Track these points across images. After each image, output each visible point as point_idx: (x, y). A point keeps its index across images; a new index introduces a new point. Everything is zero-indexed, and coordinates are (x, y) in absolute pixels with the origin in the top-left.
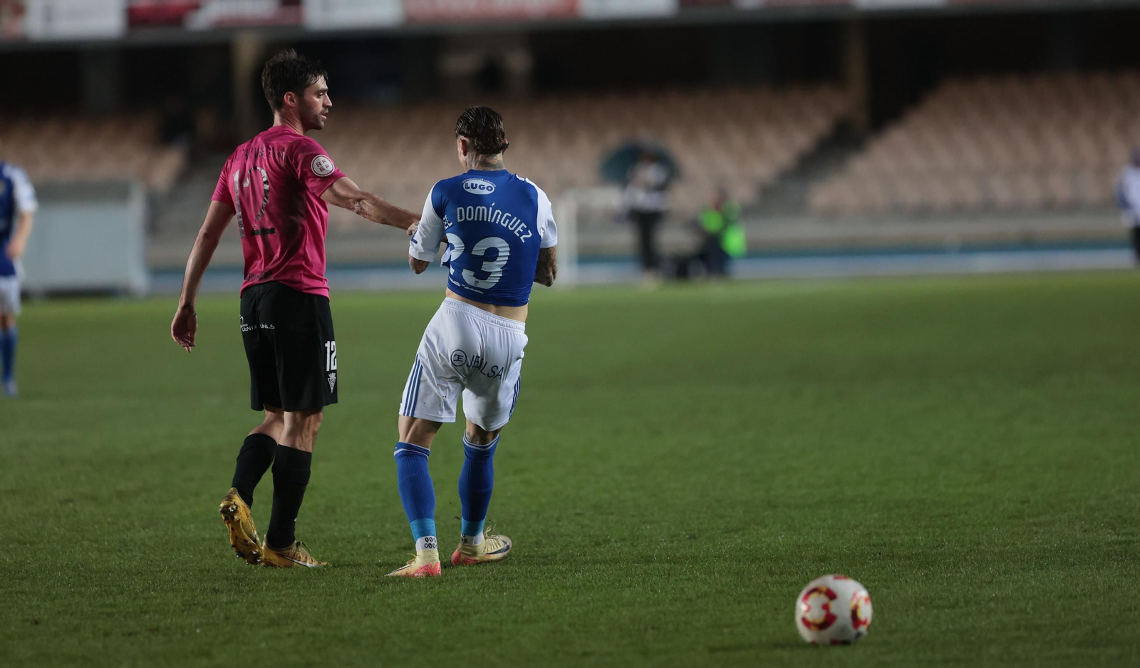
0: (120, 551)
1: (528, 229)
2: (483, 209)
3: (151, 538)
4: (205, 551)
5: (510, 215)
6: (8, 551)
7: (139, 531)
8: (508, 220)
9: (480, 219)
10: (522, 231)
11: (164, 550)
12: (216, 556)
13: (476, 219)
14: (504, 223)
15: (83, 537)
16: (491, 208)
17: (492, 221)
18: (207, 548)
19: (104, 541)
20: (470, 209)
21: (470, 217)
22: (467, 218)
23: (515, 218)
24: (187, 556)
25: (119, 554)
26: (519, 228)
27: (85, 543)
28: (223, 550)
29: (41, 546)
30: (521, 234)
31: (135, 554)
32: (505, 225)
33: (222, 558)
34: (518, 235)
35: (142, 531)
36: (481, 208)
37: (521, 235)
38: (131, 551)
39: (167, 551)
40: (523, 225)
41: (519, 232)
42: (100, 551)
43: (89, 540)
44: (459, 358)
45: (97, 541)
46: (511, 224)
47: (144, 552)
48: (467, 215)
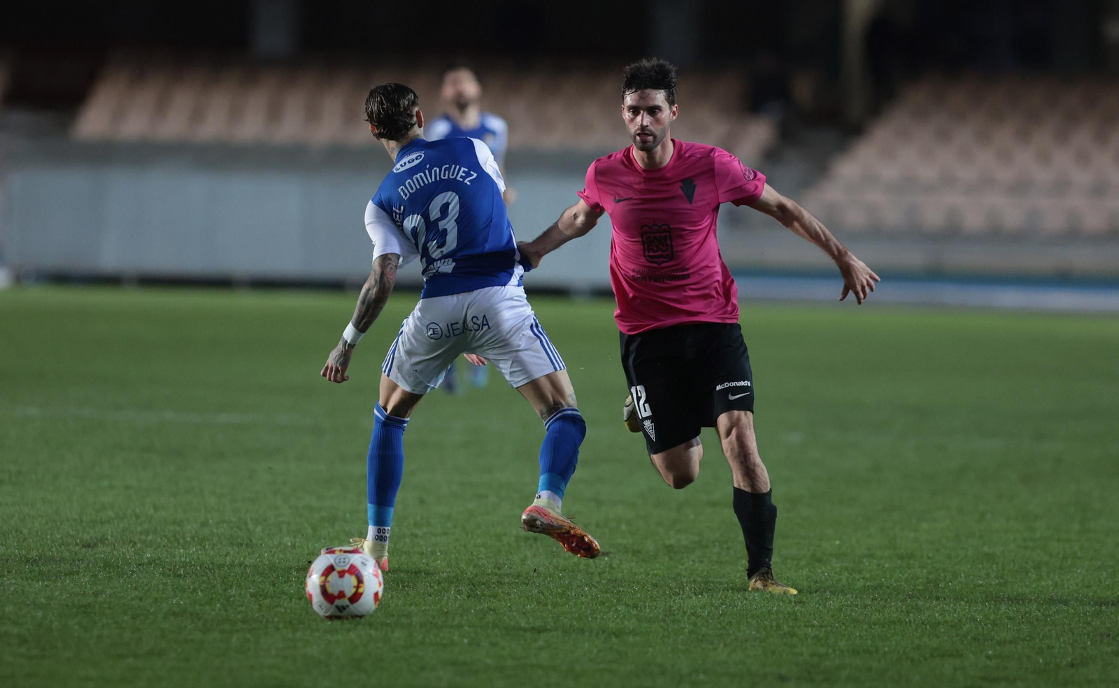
0: (664, 621)
1: (469, 171)
2: (421, 176)
3: (704, 607)
4: (771, 627)
5: (448, 166)
6: (524, 613)
7: (691, 598)
8: (447, 172)
9: (422, 185)
10: (464, 175)
11: (720, 623)
12: (785, 634)
13: (418, 187)
14: (444, 176)
15: (619, 601)
16: (427, 171)
17: (433, 180)
18: (774, 624)
19: (645, 608)
20: (409, 183)
21: (412, 189)
22: (411, 191)
23: (454, 166)
24: (748, 632)
25: (662, 623)
26: (461, 173)
27: (621, 608)
28: (793, 627)
29: (566, 608)
30: (464, 178)
31: (683, 626)
32: (446, 177)
33: (792, 637)
34: (462, 180)
35: (694, 597)
36: (418, 176)
37: (464, 180)
38: (679, 621)
39: (723, 624)
40: (463, 169)
41: (461, 177)
42: (639, 620)
43: (627, 605)
44: (434, 331)
45: (636, 607)
46: (451, 174)
47: (695, 625)
48: (409, 189)
